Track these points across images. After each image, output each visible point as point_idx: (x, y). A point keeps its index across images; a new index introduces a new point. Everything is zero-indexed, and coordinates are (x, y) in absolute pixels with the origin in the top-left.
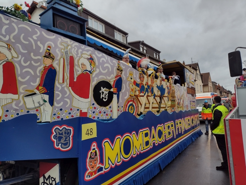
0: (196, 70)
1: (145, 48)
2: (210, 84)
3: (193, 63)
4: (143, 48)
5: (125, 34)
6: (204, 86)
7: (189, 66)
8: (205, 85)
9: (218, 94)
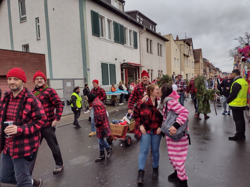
0: (189, 45)
1: (141, 19)
2: (201, 61)
3: (187, 38)
5: (122, 2)
6: (195, 62)
7: (184, 41)
8: (197, 62)
9: (208, 71)
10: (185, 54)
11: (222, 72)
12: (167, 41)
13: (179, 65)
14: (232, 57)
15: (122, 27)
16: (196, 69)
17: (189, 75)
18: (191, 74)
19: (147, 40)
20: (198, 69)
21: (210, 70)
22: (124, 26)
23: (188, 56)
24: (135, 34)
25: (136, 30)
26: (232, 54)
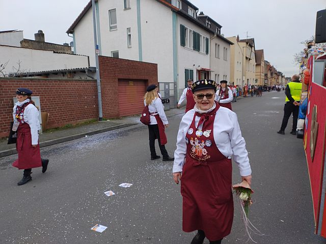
0: (251, 47)
1: (210, 23)
2: (263, 64)
3: (248, 38)
4: (208, 24)
5: (196, 9)
6: (256, 65)
7: (246, 43)
8: (258, 65)
9: (269, 75)
10: (247, 57)
11: (285, 77)
12: (232, 44)
13: (241, 69)
14: (297, 62)
15: (199, 35)
16: (257, 74)
17: (249, 80)
18: (252, 79)
19: (216, 44)
20: (259, 74)
21: (272, 74)
22: (200, 34)
23: (250, 59)
24: (207, 40)
25: (208, 36)
26: (297, 59)
